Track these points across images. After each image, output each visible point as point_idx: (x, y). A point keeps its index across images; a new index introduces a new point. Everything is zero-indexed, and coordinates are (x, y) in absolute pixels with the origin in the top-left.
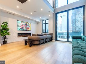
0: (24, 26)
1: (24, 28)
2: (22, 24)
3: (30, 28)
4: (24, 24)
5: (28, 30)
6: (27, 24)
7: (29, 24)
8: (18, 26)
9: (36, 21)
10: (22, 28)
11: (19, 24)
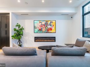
0: (44, 26)
1: (44, 30)
2: (41, 23)
3: (53, 28)
4: (43, 23)
5: (50, 32)
6: (49, 23)
7: (51, 22)
8: (35, 27)
9: (63, 14)
10: (40, 30)
11: (36, 25)
